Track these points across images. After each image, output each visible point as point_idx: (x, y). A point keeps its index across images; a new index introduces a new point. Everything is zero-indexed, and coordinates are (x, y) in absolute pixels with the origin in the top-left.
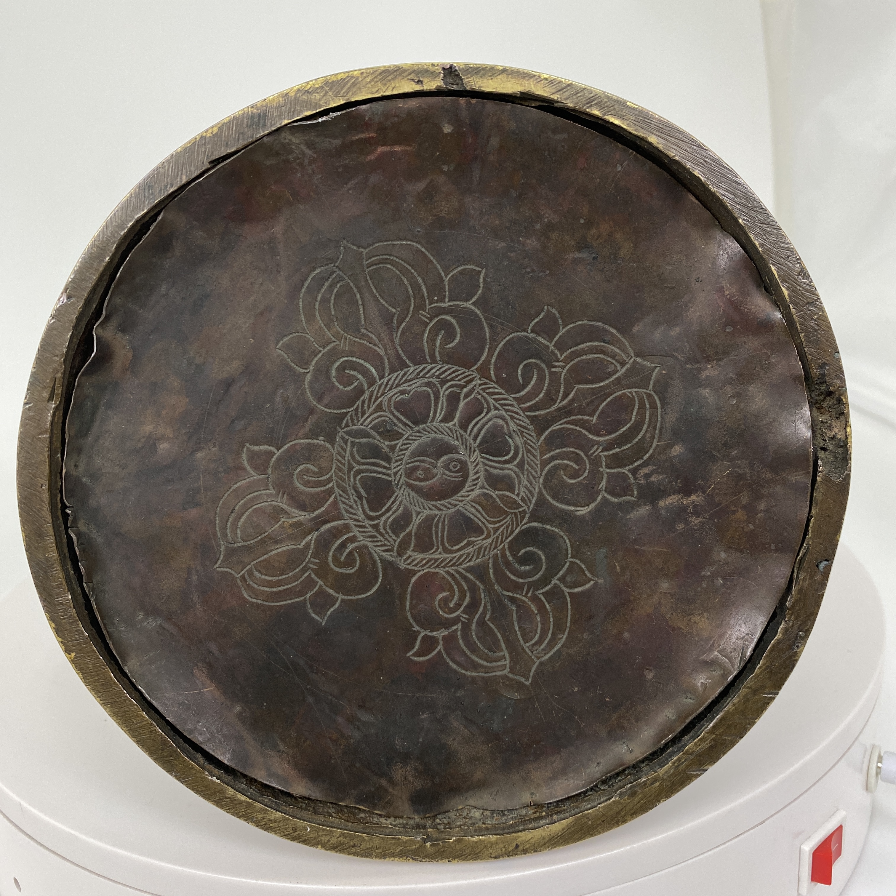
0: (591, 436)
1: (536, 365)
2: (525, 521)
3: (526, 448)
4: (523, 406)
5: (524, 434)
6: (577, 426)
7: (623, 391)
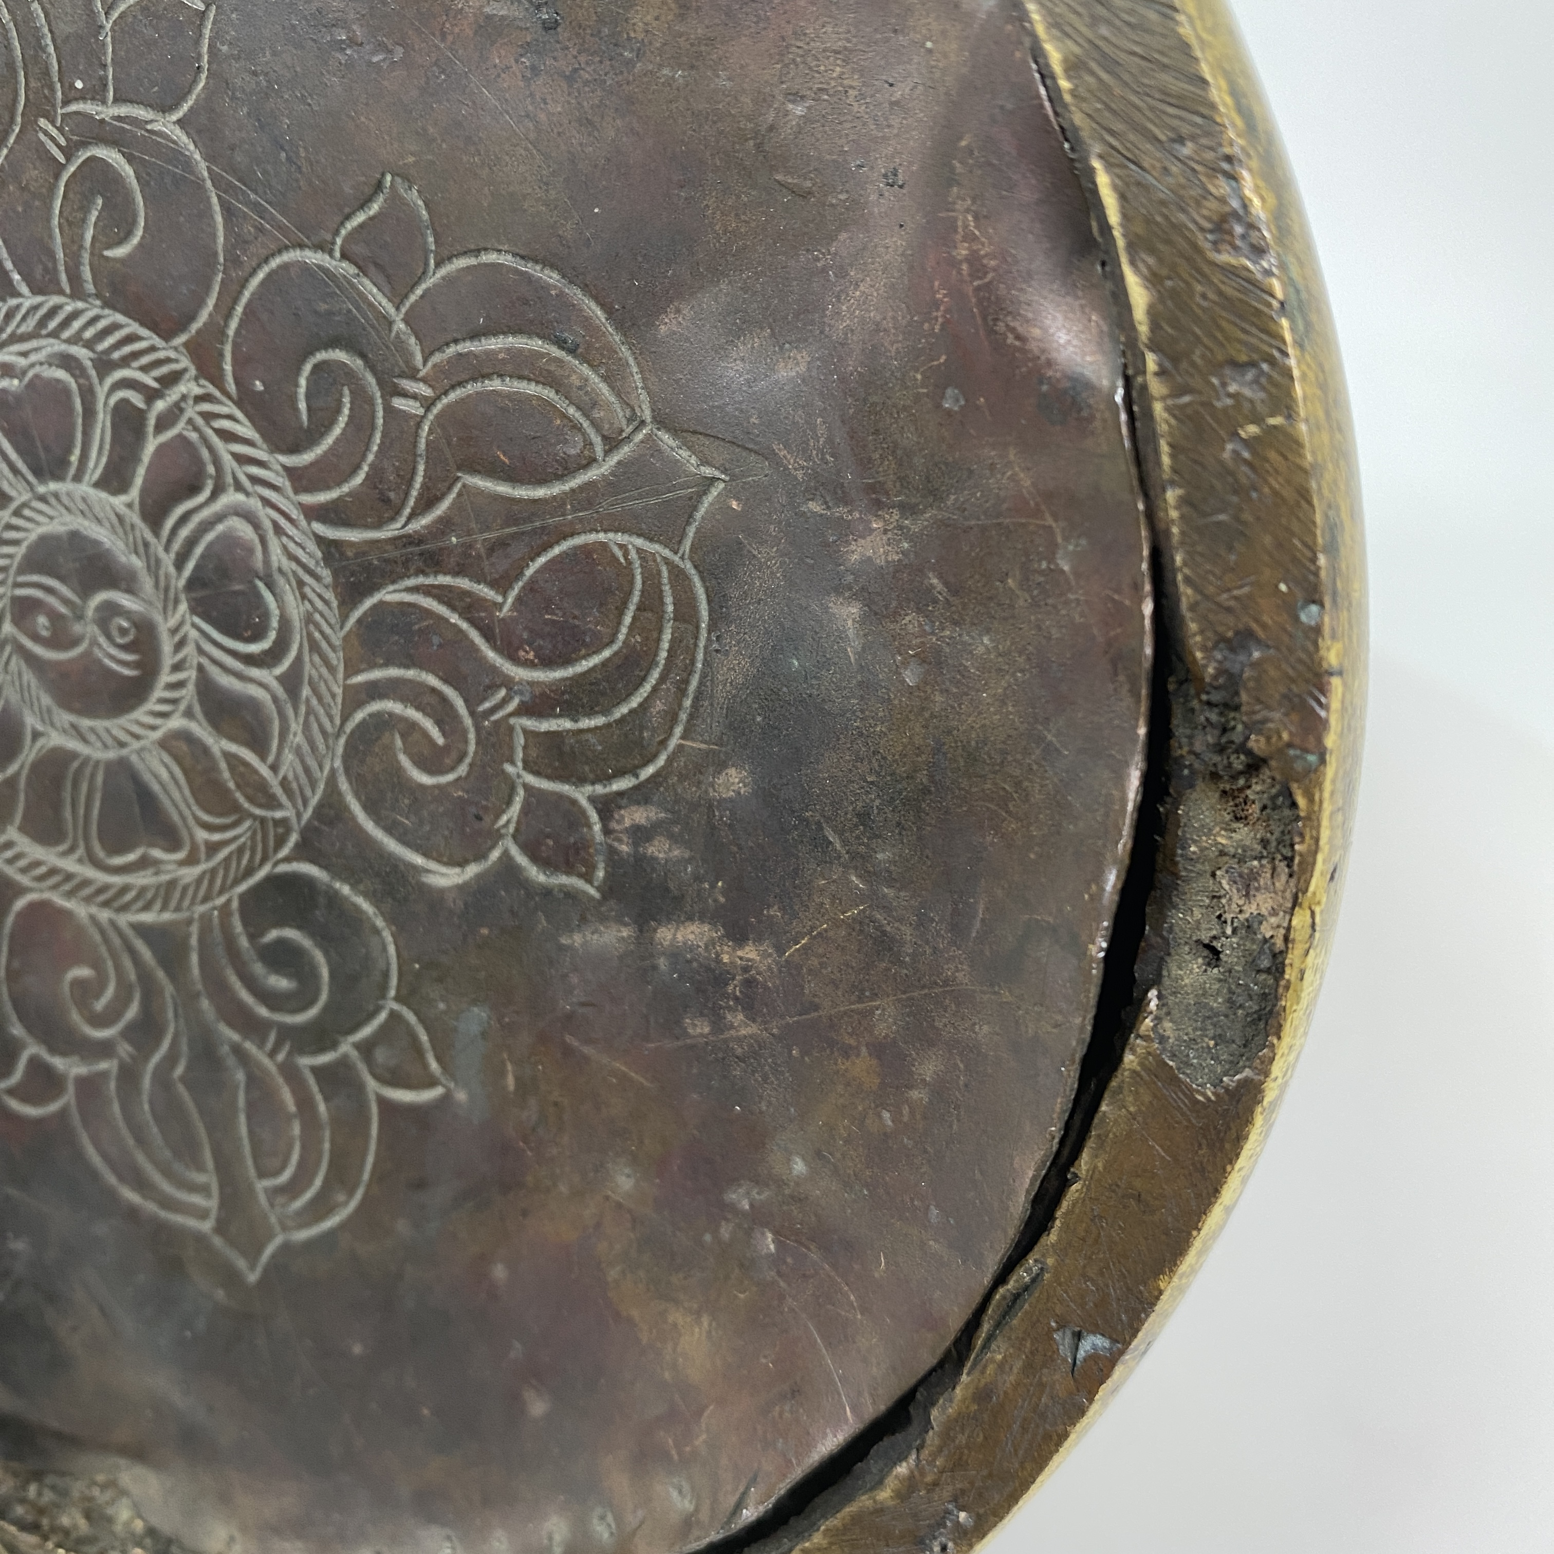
0: (491, 654)
1: (349, 375)
2: (284, 852)
3: (310, 636)
4: (308, 499)
5: (307, 590)
6: (453, 608)
7: (601, 537)
